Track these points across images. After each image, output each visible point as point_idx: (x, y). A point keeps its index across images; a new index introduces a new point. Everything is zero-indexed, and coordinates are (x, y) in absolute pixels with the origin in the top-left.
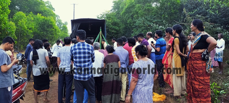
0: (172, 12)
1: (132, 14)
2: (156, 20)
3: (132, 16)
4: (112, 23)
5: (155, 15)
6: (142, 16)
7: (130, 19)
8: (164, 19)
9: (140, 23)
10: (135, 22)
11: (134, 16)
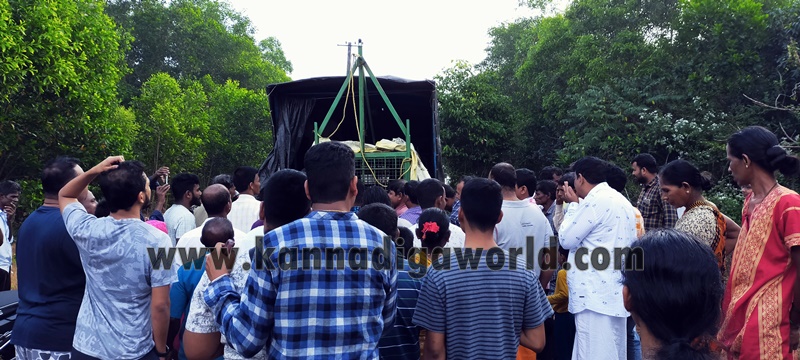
0: (730, 63)
1: (562, 75)
2: (659, 97)
3: (561, 82)
4: (481, 110)
5: (655, 77)
6: (601, 80)
7: (553, 94)
8: (697, 90)
9: (595, 109)
10: (571, 105)
11: (570, 81)
